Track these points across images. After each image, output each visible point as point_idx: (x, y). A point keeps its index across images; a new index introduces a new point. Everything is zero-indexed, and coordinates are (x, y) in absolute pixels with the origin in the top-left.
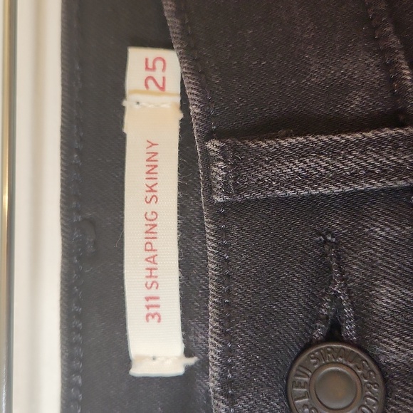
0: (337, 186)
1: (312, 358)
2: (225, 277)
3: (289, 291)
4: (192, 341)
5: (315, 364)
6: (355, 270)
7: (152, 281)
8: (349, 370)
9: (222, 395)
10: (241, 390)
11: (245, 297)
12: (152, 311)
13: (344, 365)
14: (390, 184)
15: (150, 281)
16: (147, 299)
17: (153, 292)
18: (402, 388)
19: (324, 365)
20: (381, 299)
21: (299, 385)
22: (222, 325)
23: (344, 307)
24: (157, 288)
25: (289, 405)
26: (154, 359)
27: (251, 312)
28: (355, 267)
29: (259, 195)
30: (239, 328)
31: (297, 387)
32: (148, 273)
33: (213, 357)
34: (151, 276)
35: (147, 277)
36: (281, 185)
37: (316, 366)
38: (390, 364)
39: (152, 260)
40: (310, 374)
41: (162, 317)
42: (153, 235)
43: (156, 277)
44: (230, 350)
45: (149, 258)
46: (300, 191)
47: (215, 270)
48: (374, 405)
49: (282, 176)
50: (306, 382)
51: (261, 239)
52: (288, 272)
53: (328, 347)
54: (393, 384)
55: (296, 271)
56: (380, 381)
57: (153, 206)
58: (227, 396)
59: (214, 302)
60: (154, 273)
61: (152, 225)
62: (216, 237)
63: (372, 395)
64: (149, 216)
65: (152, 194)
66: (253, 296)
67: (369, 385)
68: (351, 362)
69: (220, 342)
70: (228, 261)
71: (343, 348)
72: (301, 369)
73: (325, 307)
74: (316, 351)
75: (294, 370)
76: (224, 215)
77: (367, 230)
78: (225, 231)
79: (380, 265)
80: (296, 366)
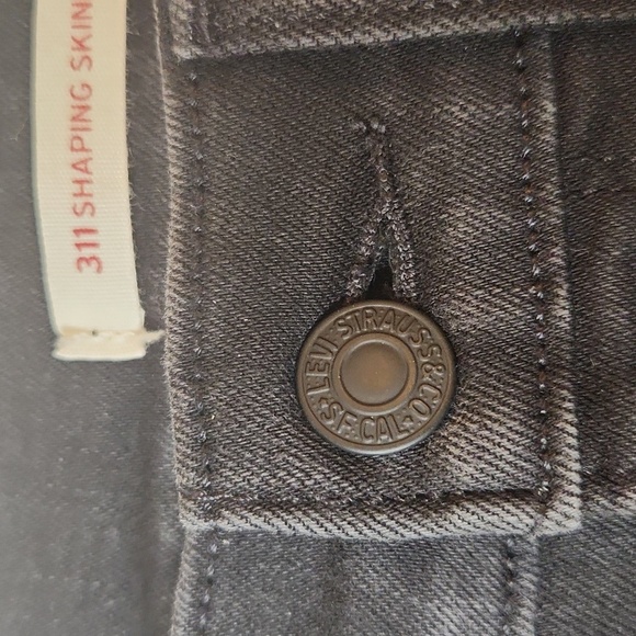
0: (385, 30)
1: (340, 325)
2: (197, 190)
3: (304, 214)
4: (156, 305)
5: (345, 333)
6: (416, 179)
7: (84, 202)
8: (399, 343)
9: (185, 380)
10: (215, 372)
11: (228, 222)
12: (87, 252)
13: (392, 335)
14: (476, 26)
15: (80, 201)
16: (77, 232)
17: (85, 221)
18: (482, 371)
19: (359, 335)
20: (455, 228)
21: (316, 367)
22: (188, 267)
23: (397, 243)
24: (92, 214)
25: (297, 398)
26: (94, 333)
27: (238, 247)
28: (416, 174)
29: (253, 47)
30: (215, 274)
31: (312, 370)
32: (76, 188)
33: (171, 320)
34: (82, 194)
35: (75, 195)
36: (291, 28)
37: (346, 338)
38: (465, 333)
39: (82, 166)
40: (335, 350)
41: (104, 265)
42: (84, 124)
43: (90, 195)
44: (200, 309)
45: (78, 163)
46: (321, 38)
47: (180, 178)
48: (435, 397)
49: (291, 12)
50: (327, 363)
51: (259, 125)
52: (304, 183)
53: (368, 308)
54: (469, 366)
55: (319, 182)
56: (448, 361)
57: (84, 74)
58: (192, 381)
59: (177, 231)
60: (87, 188)
61: (83, 107)
62: (182, 122)
63: (433, 383)
64: (78, 91)
65: (82, 53)
66: (242, 222)
67: (428, 367)
68: (402, 331)
69: (183, 296)
70: (200, 162)
71: (393, 310)
72: (321, 341)
73: (366, 244)
74: (347, 315)
75: (309, 344)
76: (195, 84)
77: (437, 110)
78: (196, 110)
79: (458, 170)
80: (314, 337)
